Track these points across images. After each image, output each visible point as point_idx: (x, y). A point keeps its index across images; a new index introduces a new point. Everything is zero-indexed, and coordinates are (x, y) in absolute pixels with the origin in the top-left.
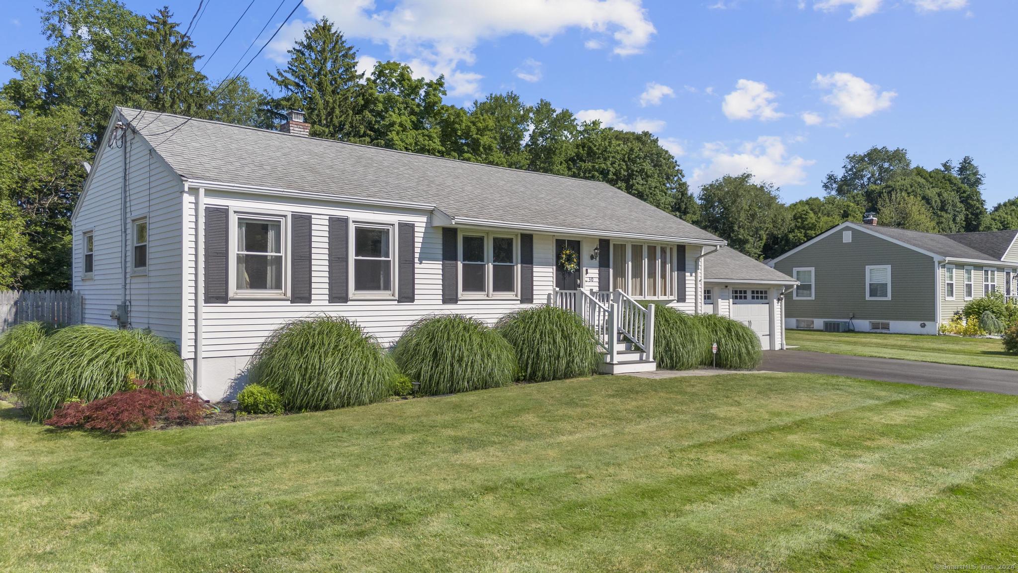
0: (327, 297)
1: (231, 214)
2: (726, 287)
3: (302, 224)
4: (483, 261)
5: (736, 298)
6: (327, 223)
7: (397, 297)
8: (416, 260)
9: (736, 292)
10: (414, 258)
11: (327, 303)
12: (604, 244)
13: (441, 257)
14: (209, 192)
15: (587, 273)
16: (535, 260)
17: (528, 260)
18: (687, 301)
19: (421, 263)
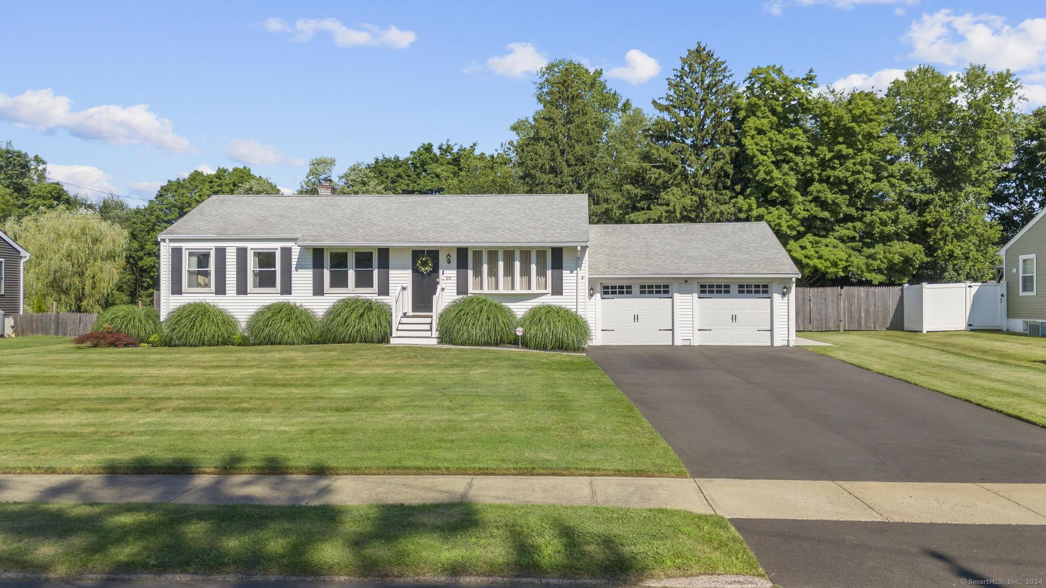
0: (235, 292)
1: (184, 250)
2: (686, 281)
3: (221, 253)
4: (347, 268)
5: (702, 292)
6: (235, 251)
7: (279, 291)
8: (293, 269)
9: (702, 286)
10: (291, 268)
11: (235, 295)
12: (462, 252)
13: (312, 266)
14: (171, 240)
15: (443, 274)
16: (390, 266)
17: (384, 265)
18: (564, 294)
19: (297, 271)
